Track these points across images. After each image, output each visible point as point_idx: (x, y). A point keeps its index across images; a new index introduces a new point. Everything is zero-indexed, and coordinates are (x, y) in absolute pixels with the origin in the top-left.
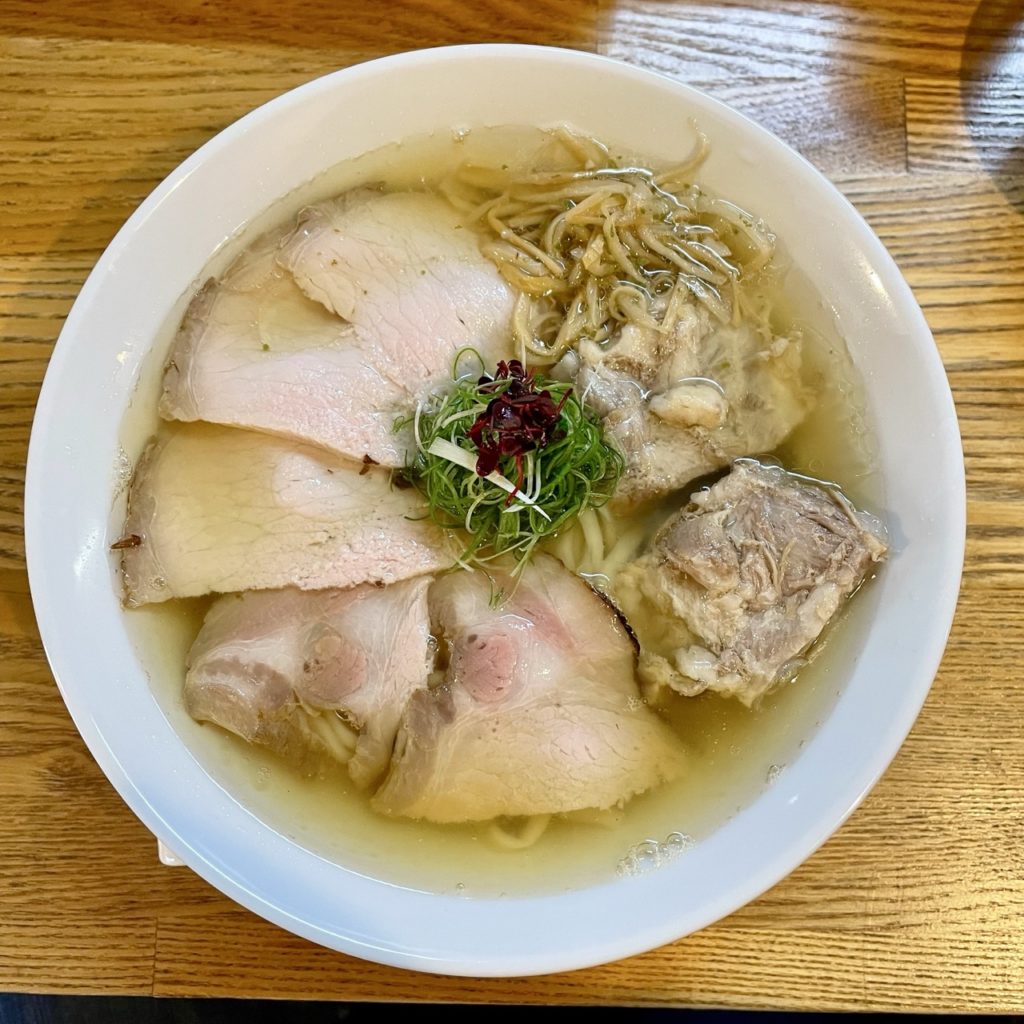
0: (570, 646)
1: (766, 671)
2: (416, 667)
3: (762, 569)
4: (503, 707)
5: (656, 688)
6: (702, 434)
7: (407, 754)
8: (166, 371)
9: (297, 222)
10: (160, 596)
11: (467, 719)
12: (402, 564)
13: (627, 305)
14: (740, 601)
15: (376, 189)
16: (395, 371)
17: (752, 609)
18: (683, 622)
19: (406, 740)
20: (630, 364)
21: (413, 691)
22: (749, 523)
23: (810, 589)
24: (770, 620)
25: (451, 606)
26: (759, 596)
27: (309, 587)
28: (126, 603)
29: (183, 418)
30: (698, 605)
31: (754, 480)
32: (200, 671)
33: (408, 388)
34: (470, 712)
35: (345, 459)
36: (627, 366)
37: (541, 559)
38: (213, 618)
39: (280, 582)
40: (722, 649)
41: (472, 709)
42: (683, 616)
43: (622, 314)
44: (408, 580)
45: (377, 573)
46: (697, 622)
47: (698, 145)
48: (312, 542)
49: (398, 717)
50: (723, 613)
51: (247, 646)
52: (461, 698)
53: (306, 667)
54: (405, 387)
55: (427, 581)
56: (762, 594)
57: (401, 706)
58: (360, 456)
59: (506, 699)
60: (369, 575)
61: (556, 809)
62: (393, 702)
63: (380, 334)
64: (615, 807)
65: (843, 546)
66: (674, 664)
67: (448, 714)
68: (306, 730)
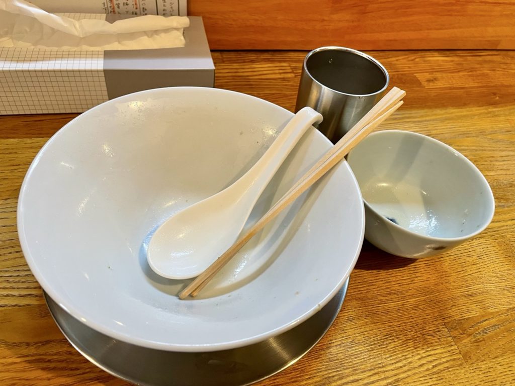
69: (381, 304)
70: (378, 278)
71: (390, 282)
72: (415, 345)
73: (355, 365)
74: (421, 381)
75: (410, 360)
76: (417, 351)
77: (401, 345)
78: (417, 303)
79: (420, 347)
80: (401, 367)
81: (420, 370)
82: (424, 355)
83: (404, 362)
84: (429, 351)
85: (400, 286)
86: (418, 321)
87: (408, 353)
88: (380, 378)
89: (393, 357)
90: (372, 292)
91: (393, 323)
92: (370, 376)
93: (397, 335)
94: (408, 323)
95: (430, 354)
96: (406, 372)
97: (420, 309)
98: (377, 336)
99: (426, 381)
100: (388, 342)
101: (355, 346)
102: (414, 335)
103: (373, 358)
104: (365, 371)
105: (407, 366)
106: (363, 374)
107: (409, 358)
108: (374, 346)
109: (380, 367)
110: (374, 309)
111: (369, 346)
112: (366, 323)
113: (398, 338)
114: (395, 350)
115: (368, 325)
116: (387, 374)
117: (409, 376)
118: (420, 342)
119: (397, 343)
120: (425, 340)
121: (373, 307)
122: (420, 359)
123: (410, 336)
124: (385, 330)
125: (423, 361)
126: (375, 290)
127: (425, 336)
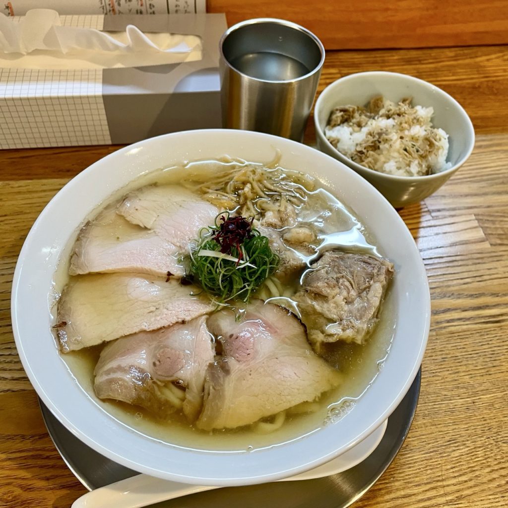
0: (276, 332)
1: (363, 325)
2: (208, 354)
3: (347, 284)
4: (252, 363)
5: (318, 344)
6: (307, 245)
7: (211, 394)
8: (72, 257)
9: (124, 199)
10: (77, 348)
11: (237, 371)
12: (192, 311)
13: (264, 206)
14: (342, 298)
15: (154, 185)
16: (175, 240)
17: (348, 302)
18: (321, 315)
19: (209, 387)
20: (271, 225)
21: (208, 364)
22: (336, 270)
23: (369, 287)
24: (357, 304)
25: (218, 326)
26: (350, 295)
27: (151, 329)
28: (62, 351)
29: (81, 273)
30: (325, 305)
31: (333, 255)
32: (102, 374)
33: (182, 246)
34: (237, 368)
35: (159, 277)
37: (253, 301)
38: (103, 354)
39: (136, 330)
40: (341, 320)
41: (238, 366)
42: (320, 311)
43: (263, 210)
44: (196, 318)
45: (182, 317)
46: (327, 312)
47: (277, 153)
48: (149, 311)
49: (203, 379)
50: (337, 306)
51: (124, 359)
52: (231, 362)
53: (154, 364)
54: (180, 246)
55: (204, 317)
56: (351, 293)
57: (203, 373)
58: (166, 272)
59: (254, 358)
60: (178, 318)
61: (287, 406)
62: (200, 371)
63: (166, 230)
64: (314, 401)
65: (376, 266)
66: (323, 332)
67: (226, 371)
68: (159, 393)
69: (444, 401)
70: (443, 366)
71: (458, 372)
72: (485, 455)
73: (407, 477)
74: (490, 499)
75: (477, 473)
76: (488, 462)
77: (467, 454)
78: (492, 401)
79: (492, 457)
80: (466, 481)
81: (490, 486)
82: (496, 468)
83: (470, 475)
84: (503, 462)
85: (471, 378)
86: (492, 424)
87: (475, 464)
88: (438, 494)
89: (456, 469)
90: (435, 385)
91: (459, 426)
92: (426, 491)
93: (463, 441)
94: (478, 426)
95: (504, 466)
96: (471, 487)
97: (496, 409)
98: (437, 442)
99: (497, 500)
100: (450, 450)
101: (409, 453)
102: (486, 442)
103: (431, 469)
104: (419, 485)
105: (473, 481)
106: (417, 488)
107: (477, 470)
108: (432, 454)
109: (438, 481)
110: (435, 406)
111: (427, 453)
112: (424, 424)
113: (464, 444)
114: (460, 460)
115: (427, 427)
116: (448, 489)
117: (475, 493)
118: (492, 450)
119: (462, 451)
120: (499, 448)
121: (435, 405)
122: (491, 472)
123: (480, 442)
124: (448, 435)
125: (495, 475)
126: (438, 382)
127: (500, 443)
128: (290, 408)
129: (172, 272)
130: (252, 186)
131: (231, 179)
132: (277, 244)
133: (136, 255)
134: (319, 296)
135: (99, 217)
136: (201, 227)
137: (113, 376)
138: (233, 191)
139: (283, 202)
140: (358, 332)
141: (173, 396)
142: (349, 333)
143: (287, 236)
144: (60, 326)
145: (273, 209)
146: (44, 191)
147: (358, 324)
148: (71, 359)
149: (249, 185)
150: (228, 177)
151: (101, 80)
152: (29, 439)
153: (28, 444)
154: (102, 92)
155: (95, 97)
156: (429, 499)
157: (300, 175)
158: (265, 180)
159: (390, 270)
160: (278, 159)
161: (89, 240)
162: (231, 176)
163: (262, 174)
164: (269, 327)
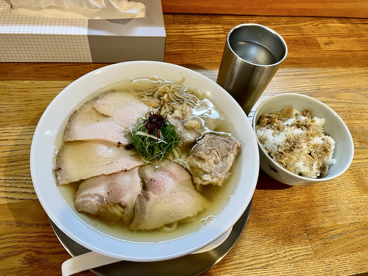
0: (176, 178)
1: (222, 176)
2: (138, 188)
3: (216, 153)
4: (162, 195)
5: (198, 185)
6: (196, 130)
7: (138, 211)
8: (65, 131)
9: (96, 98)
10: (67, 182)
11: (153, 199)
12: (131, 165)
13: (174, 106)
14: (213, 161)
15: (113, 91)
16: (123, 124)
17: (216, 163)
18: (201, 169)
19: (138, 207)
20: (177, 117)
21: (138, 194)
22: (211, 145)
23: (227, 156)
24: (221, 164)
25: (145, 173)
26: (217, 159)
27: (108, 174)
28: (58, 184)
29: (70, 140)
30: (203, 164)
31: (210, 137)
32: (79, 198)
33: (127, 127)
34: (153, 197)
35: (113, 144)
36: (177, 118)
37: (164, 160)
38: (82, 186)
39: (100, 174)
40: (211, 173)
41: (154, 196)
42: (201, 167)
43: (173, 109)
44: (133, 169)
45: (125, 168)
46: (204, 168)
47: (183, 77)
48: (107, 164)
49: (135, 202)
50: (210, 165)
51: (92, 190)
52: (151, 194)
53: (108, 193)
54: (126, 127)
55: (138, 168)
56: (217, 158)
57: (135, 199)
58: (117, 142)
59: (162, 192)
60: (123, 168)
61: (179, 219)
62: (133, 198)
63: (119, 118)
64: (194, 216)
65: (232, 144)
66: (201, 179)
67: (147, 198)
68: (110, 209)
70: (265, 195)
71: (273, 199)
72: (283, 243)
73: (241, 253)
74: (283, 266)
75: (278, 253)
76: (284, 247)
77: (273, 242)
78: (289, 215)
79: (286, 244)
80: (271, 257)
81: (284, 260)
82: (288, 250)
83: (274, 254)
84: (292, 247)
85: (279, 202)
86: (288, 227)
87: (277, 248)
88: (257, 263)
89: (267, 250)
90: (260, 205)
91: (270, 227)
92: (251, 261)
93: (272, 236)
94: (281, 227)
95: (292, 249)
96: (274, 260)
97: (291, 219)
98: (259, 235)
99: (287, 267)
100: (265, 240)
101: (243, 241)
102: (284, 237)
103: (254, 250)
104: (247, 258)
105: (275, 256)
106: (246, 259)
107: (278, 251)
108: (255, 242)
109: (257, 256)
110: (259, 217)
111: (253, 241)
112: (253, 226)
113: (273, 237)
114: (269, 245)
115: (254, 227)
116: (262, 260)
117: (276, 263)
118: (287, 241)
119: (271, 241)
120: (290, 240)
121: (259, 216)
122: (285, 252)
123: (281, 237)
124: (264, 232)
125: (287, 254)
126: (262, 203)
127: (291, 237)
128: (181, 220)
129: (120, 142)
130: (168, 95)
131: (157, 90)
132: (179, 129)
133: (101, 132)
134: (200, 159)
135: (82, 108)
136: (139, 117)
137: (85, 199)
138: (157, 97)
139: (185, 105)
140: (220, 179)
141: (118, 211)
142: (215, 180)
143: (185, 124)
144: (58, 170)
145: (179, 108)
146: (54, 88)
147: (220, 175)
148: (63, 188)
149: (166, 95)
150: (155, 89)
151: (87, 26)
152: (41, 226)
153: (40, 229)
154: (88, 33)
155: (83, 36)
156: (252, 265)
157: (195, 90)
158: (176, 92)
159: (239, 146)
160: (183, 80)
161: (76, 121)
162: (157, 88)
163: (174, 88)
164: (171, 175)
